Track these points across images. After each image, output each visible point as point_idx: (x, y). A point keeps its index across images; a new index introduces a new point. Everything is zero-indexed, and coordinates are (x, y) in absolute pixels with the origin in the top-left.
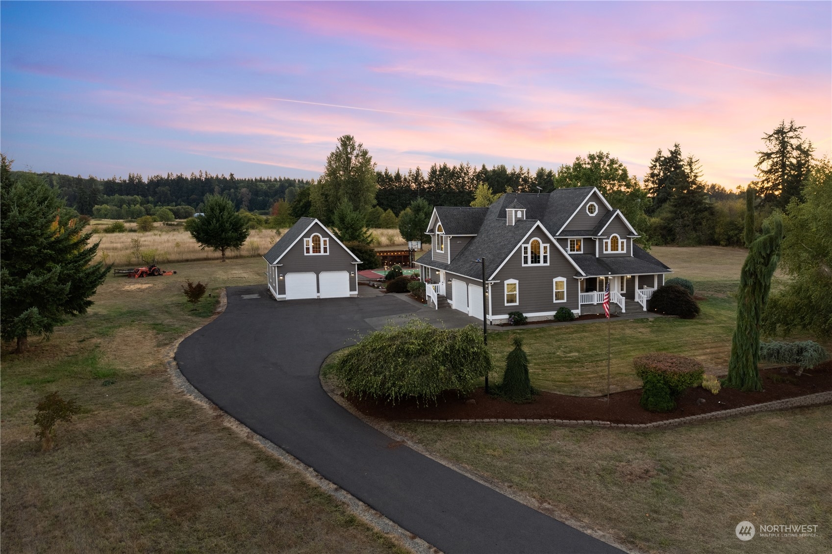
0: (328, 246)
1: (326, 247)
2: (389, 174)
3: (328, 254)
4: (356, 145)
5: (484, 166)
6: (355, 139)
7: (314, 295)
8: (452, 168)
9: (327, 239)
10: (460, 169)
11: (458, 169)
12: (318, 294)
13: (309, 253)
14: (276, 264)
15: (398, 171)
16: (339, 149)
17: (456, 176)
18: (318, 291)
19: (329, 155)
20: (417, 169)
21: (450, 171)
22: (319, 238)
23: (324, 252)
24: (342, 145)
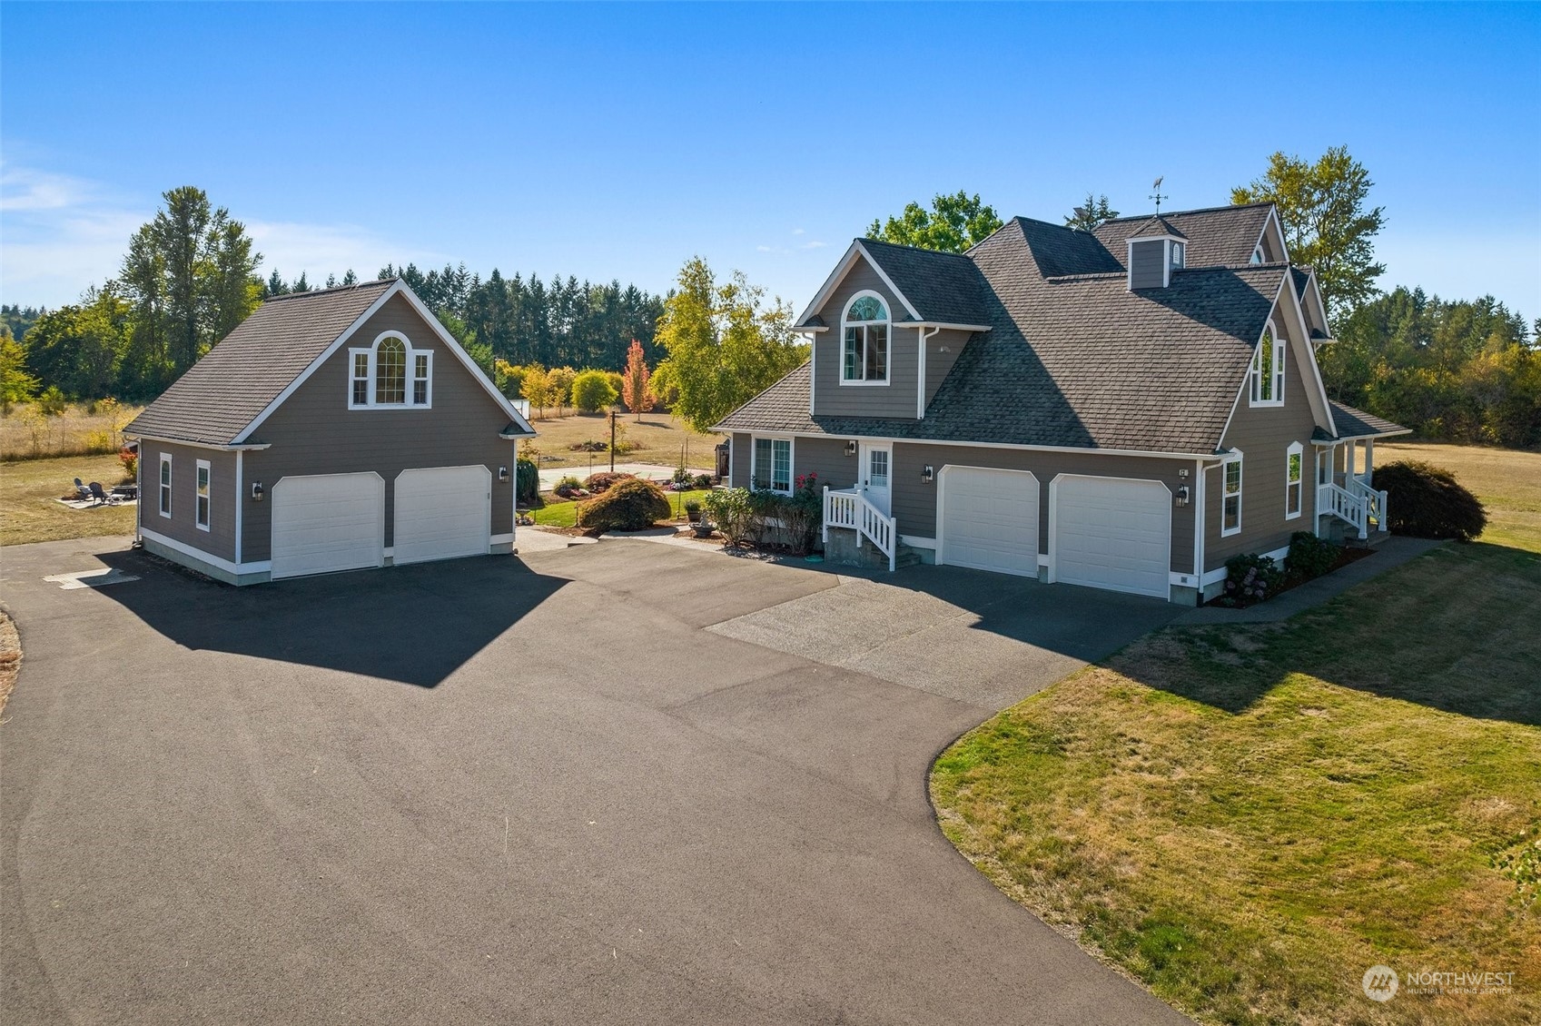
0: (429, 378)
1: (424, 383)
2: (282, 284)
3: (428, 405)
4: (212, 212)
5: (496, 274)
6: (208, 198)
7: (374, 556)
8: (425, 275)
9: (429, 353)
10: (444, 278)
11: (439, 277)
12: (388, 552)
13: (364, 402)
14: (245, 442)
15: (303, 279)
16: (165, 219)
17: (434, 294)
18: (389, 541)
19: (137, 232)
20: (348, 275)
21: (422, 280)
22: (402, 348)
23: (416, 401)
24: (174, 210)
